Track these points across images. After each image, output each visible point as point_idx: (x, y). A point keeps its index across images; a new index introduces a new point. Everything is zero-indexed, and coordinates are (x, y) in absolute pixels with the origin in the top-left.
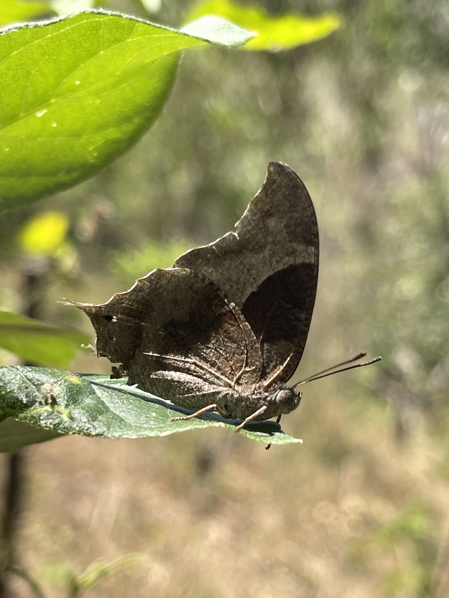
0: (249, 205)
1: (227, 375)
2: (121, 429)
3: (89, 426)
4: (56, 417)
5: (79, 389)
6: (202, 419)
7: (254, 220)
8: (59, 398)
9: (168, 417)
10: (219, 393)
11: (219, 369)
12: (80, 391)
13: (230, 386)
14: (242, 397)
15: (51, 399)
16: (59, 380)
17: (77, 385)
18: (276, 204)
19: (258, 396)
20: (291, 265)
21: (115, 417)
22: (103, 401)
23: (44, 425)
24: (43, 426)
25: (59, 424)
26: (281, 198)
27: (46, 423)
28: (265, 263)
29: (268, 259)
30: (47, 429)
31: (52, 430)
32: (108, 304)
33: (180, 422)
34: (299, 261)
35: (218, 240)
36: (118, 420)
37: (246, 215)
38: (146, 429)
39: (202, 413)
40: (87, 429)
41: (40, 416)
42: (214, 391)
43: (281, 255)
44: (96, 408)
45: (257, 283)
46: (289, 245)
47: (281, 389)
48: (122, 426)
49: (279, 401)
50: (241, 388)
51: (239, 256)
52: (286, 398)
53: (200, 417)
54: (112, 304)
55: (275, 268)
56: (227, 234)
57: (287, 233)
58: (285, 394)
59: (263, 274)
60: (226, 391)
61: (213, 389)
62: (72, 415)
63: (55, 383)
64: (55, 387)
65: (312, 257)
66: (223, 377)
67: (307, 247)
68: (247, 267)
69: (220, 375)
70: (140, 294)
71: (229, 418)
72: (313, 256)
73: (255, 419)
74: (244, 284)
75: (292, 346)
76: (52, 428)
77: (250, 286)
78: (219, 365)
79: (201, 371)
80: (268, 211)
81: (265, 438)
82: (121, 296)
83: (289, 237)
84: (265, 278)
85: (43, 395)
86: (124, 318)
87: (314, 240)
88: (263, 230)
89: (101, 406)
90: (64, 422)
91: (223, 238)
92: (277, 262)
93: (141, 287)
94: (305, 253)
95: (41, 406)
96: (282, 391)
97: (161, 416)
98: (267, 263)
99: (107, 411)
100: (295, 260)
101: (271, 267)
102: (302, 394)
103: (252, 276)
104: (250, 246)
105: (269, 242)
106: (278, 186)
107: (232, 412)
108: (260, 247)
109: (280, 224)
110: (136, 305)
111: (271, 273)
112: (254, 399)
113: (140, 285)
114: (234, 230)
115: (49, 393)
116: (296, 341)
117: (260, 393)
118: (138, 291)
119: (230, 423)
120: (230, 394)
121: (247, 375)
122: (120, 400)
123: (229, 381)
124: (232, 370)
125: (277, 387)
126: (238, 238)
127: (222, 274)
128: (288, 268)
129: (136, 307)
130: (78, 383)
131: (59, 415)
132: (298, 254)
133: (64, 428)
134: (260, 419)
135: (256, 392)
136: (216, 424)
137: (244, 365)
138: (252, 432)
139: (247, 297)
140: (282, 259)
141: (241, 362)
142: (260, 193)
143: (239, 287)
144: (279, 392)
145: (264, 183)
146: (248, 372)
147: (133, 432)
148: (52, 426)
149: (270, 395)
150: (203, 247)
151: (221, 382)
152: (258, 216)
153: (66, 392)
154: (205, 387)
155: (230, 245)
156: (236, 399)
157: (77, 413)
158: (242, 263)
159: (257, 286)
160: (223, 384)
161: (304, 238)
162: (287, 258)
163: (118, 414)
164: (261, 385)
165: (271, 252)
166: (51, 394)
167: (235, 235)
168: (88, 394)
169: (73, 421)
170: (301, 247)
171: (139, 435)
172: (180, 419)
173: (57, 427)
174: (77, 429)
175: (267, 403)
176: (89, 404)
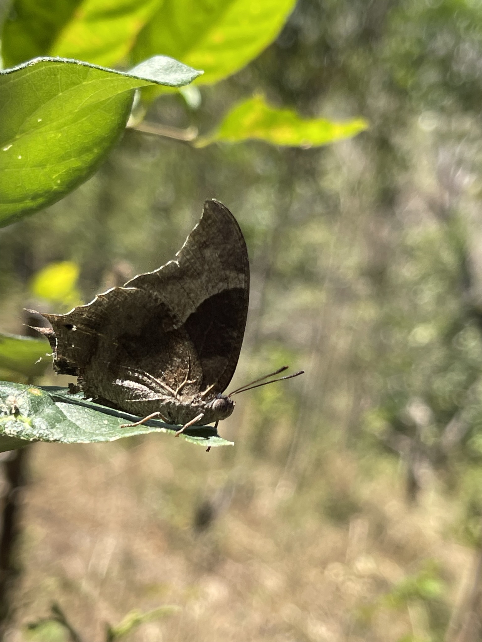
0: (188, 238)
1: (171, 385)
2: (76, 435)
3: (49, 433)
4: (19, 425)
5: (40, 400)
6: (148, 426)
7: (192, 251)
8: (22, 408)
9: (118, 424)
10: (162, 400)
11: (164, 380)
12: (41, 402)
13: (173, 395)
14: (182, 405)
15: (15, 409)
16: (23, 392)
17: (39, 397)
18: (212, 236)
19: (197, 404)
20: (224, 290)
21: (72, 425)
22: (61, 411)
23: (9, 432)
24: (7, 434)
25: (22, 431)
26: (216, 231)
27: (10, 431)
28: (202, 288)
29: (205, 284)
30: (11, 436)
31: (15, 437)
32: (70, 315)
33: (128, 428)
34: (232, 286)
35: (161, 267)
36: (74, 427)
37: (186, 246)
38: (97, 435)
39: (148, 420)
40: (46, 436)
41: (5, 424)
42: (158, 398)
43: (216, 281)
44: (55, 417)
45: (195, 305)
46: (222, 273)
47: (217, 398)
48: (77, 433)
49: (215, 409)
50: (183, 397)
51: (180, 281)
52: (221, 406)
53: (147, 423)
54: (73, 314)
55: (210, 292)
56: (170, 262)
57: (221, 262)
58: (220, 402)
59: (201, 298)
60: (169, 399)
61: (158, 396)
62: (33, 423)
63: (19, 395)
64: (19, 399)
65: (242, 283)
66: (167, 387)
67: (238, 274)
68: (187, 291)
69: (165, 385)
70: (99, 308)
71: (172, 424)
72: (244, 282)
73: (192, 425)
74: (185, 306)
75: (226, 360)
76: (15, 435)
77: (189, 308)
78: (165, 376)
79: (148, 380)
80: (205, 242)
81: (202, 441)
82: (82, 308)
83: (223, 265)
84: (201, 301)
85: (8, 406)
86: (83, 328)
87: (244, 269)
88: (200, 260)
89: (59, 415)
90: (26, 429)
91: (166, 266)
92: (213, 287)
93: (100, 302)
94: (237, 279)
95: (6, 416)
96: (218, 400)
97: (113, 424)
98: (204, 288)
99: (64, 420)
100: (228, 286)
101: (207, 291)
102: (235, 402)
103: (191, 299)
104: (189, 273)
105: (206, 269)
106: (213, 221)
107: (175, 418)
108: (198, 274)
109: (215, 254)
110: (94, 318)
111: (207, 297)
112: (193, 407)
113: (100, 300)
114: (176, 258)
115: (13, 404)
116: (230, 357)
117: (198, 402)
118: (97, 305)
119: (171, 429)
120: (173, 402)
121: (188, 387)
122: (77, 410)
123: (173, 391)
124: (176, 381)
125: (213, 396)
126: (179, 266)
127: (165, 297)
128: (222, 292)
129: (94, 319)
130: (39, 394)
131: (23, 423)
132: (230, 280)
133: (26, 435)
134: (199, 424)
135: (195, 401)
136: (158, 430)
137: (186, 378)
138: (191, 437)
139: (187, 318)
140: (217, 284)
141: (184, 375)
142: (197, 227)
143: (180, 308)
144: (215, 401)
145: (201, 218)
146: (190, 384)
147: (86, 438)
148: (15, 434)
149: (207, 403)
150: (149, 273)
151: (165, 391)
152: (196, 247)
153: (29, 403)
154: (151, 394)
155: (172, 272)
156: (177, 406)
157: (38, 421)
158: (182, 288)
159: (195, 307)
160: (166, 393)
161: (236, 266)
162: (221, 284)
163: (74, 422)
164: (200, 395)
165: (207, 279)
166: (15, 405)
167: (176, 264)
168: (48, 404)
169: (34, 428)
170: (233, 274)
171: (91, 441)
172: (128, 426)
173: (20, 434)
174: (38, 435)
175: (204, 411)
176: (48, 414)
